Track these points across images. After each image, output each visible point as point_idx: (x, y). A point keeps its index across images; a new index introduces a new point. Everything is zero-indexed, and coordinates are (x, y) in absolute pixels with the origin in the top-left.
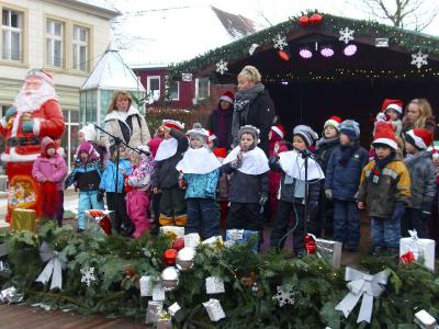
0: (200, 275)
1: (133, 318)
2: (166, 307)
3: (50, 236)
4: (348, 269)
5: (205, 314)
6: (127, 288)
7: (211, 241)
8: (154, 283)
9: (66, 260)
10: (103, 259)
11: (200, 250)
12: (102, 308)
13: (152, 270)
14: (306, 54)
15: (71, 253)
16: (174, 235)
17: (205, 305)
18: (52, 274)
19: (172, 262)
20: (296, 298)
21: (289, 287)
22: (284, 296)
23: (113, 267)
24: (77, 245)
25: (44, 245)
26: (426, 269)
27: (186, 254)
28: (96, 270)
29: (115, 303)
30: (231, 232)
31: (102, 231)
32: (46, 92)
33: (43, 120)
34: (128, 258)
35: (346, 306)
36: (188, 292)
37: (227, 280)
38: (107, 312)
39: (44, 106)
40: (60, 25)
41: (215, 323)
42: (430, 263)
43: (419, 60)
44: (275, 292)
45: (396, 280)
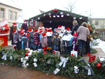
0: (32, 58)
1: (20, 66)
2: (26, 64)
3: (4, 50)
4: (61, 57)
5: (33, 65)
6: (19, 60)
7: (35, 51)
8: (24, 59)
9: (7, 55)
10: (14, 55)
11: (33, 53)
12: (14, 64)
13: (23, 57)
14: (54, 16)
15: (8, 53)
16: (28, 50)
17: (33, 64)
18: (4, 57)
19: (27, 55)
20: (51, 62)
21: (50, 61)
22: (49, 62)
23: (16, 56)
24: (9, 52)
25: (3, 52)
26: (76, 57)
27: (30, 54)
28: (13, 57)
29: (17, 63)
30: (39, 50)
31: (14, 49)
32: (6, 23)
33: (5, 28)
34: (19, 54)
35: (60, 64)
36: (30, 61)
37: (38, 59)
38: (15, 65)
39: (5, 25)
40: (11, 11)
41: (35, 67)
42: (76, 56)
43: (75, 18)
44: (47, 61)
45: (70, 59)
